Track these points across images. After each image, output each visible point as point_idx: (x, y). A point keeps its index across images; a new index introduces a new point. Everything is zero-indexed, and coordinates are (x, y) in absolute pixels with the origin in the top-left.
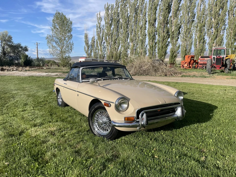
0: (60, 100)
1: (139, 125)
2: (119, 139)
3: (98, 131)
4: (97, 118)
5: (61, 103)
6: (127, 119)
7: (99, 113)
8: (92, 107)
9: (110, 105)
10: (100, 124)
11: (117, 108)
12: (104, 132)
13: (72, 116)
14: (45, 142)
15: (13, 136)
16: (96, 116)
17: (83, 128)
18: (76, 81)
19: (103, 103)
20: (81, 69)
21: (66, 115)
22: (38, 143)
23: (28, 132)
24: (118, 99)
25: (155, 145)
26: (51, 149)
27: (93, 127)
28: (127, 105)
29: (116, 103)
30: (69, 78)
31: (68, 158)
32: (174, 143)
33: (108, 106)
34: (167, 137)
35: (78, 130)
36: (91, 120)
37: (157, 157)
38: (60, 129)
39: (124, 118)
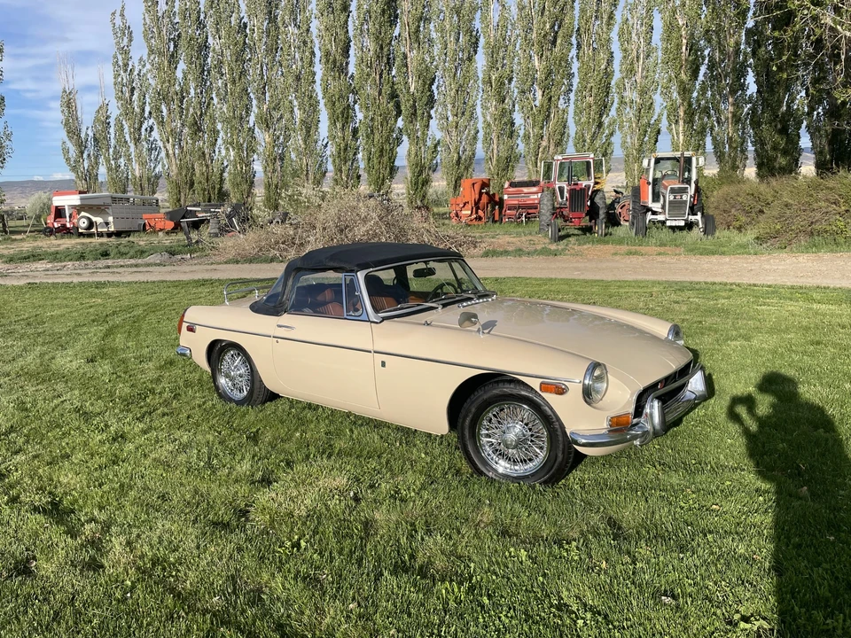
6: (616, 422)
9: (567, 390)
10: (511, 444)
11: (588, 394)
12: (516, 468)
13: (339, 433)
14: (368, 525)
15: (225, 526)
16: (485, 423)
17: (427, 463)
18: (345, 316)
19: (535, 384)
20: (361, 275)
21: (317, 432)
22: (357, 529)
23: (264, 503)
24: (588, 370)
25: (675, 480)
26: (423, 539)
27: (477, 457)
28: (606, 385)
29: (587, 382)
30: (289, 304)
31: (507, 553)
32: (712, 467)
33: (560, 390)
34: (679, 453)
35: (421, 473)
36: (470, 438)
37: (717, 507)
38: (358, 480)
39: (609, 420)
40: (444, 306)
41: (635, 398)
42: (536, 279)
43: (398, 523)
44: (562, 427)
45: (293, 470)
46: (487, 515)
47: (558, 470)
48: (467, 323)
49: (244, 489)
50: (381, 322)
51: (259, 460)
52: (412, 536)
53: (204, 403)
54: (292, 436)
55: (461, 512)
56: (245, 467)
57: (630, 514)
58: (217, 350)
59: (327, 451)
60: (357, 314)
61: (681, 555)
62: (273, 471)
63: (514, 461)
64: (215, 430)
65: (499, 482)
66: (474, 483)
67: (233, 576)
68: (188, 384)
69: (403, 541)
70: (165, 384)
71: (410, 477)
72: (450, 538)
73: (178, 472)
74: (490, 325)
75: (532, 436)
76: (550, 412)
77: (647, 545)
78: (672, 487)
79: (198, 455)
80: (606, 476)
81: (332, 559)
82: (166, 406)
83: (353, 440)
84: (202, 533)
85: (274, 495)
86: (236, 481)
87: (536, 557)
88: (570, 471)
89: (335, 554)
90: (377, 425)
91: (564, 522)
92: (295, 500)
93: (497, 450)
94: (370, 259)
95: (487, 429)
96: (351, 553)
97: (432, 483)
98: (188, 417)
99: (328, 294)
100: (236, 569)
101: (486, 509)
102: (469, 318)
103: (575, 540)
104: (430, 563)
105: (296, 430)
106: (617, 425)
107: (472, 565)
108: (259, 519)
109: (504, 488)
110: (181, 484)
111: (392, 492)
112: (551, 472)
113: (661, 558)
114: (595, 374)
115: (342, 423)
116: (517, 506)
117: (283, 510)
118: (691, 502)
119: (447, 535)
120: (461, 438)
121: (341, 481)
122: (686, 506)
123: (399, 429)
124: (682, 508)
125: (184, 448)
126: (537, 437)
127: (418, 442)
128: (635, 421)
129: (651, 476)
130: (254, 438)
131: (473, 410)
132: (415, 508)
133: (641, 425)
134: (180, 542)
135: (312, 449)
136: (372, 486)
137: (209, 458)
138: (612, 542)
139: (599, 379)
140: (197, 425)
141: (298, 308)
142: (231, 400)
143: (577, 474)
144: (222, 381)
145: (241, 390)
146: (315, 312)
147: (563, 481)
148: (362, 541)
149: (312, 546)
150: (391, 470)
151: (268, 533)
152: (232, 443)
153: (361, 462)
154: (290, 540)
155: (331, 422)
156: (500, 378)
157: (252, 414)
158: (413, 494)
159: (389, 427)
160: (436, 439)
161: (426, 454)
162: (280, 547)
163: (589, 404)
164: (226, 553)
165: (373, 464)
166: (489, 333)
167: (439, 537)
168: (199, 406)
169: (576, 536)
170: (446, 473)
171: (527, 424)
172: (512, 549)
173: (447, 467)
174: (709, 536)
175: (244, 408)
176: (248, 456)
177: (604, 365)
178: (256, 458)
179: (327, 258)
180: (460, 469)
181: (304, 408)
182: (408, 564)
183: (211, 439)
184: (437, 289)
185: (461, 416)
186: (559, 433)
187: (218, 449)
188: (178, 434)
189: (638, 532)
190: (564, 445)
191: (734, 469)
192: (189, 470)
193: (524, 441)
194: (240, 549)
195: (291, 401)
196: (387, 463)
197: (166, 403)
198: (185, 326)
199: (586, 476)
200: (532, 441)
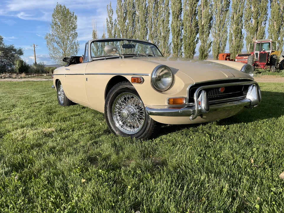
0: (61, 97)
1: (194, 111)
2: (158, 139)
3: (122, 129)
4: (119, 109)
5: (63, 102)
6: (173, 102)
7: (123, 99)
8: (111, 91)
9: (142, 80)
10: (125, 115)
11: (155, 83)
16: (117, 105)
18: (84, 62)
24: (155, 68)
29: (154, 76)
33: (139, 81)
39: (167, 100)
41: (188, 89)
50: (92, 62)
60: (86, 60)
106: (174, 104)
131: (110, 97)
142: (61, 104)
163: (158, 90)
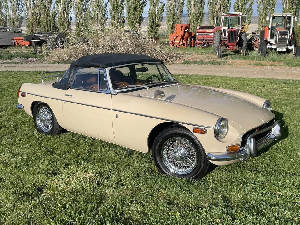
0: (46, 124)
9: (206, 131)
10: (178, 159)
11: (217, 134)
12: (181, 170)
13: (95, 151)
14: (102, 197)
15: (30, 196)
16: (166, 147)
17: (137, 167)
18: (99, 91)
19: (191, 128)
20: (107, 70)
21: (83, 150)
22: (96, 199)
23: (51, 185)
24: (218, 121)
25: (261, 178)
26: (128, 205)
27: (161, 164)
28: (227, 130)
29: (217, 128)
30: (72, 84)
31: (170, 214)
32: (280, 172)
33: (203, 132)
34: (265, 165)
35: (133, 171)
36: (158, 155)
37: (280, 193)
38: (101, 174)
39: (227, 148)
40: (150, 87)
41: (241, 137)
42: (208, 76)
43: (117, 197)
44: (204, 151)
45: (68, 168)
46: (163, 194)
47: (201, 172)
48: (159, 96)
49: (41, 177)
50: (116, 94)
51: (52, 162)
52: (124, 204)
53: (29, 133)
54: (71, 151)
55: (150, 192)
56: (44, 166)
57: (236, 195)
58: (36, 106)
59: (88, 160)
60: (105, 90)
61: (258, 217)
62: (59, 168)
63: (180, 167)
64: (33, 147)
65: (172, 177)
66: (159, 177)
67: (29, 222)
68: (23, 123)
69: (119, 205)
70: (11, 123)
71: (127, 173)
72: (143, 205)
73: (10, 167)
74: (171, 98)
75: (189, 154)
76: (198, 143)
77: (241, 211)
78: (259, 182)
79: (22, 159)
80: (226, 176)
81: (81, 214)
82: (10, 134)
83: (101, 154)
84: (17, 199)
85: (56, 181)
86: (39, 173)
87: (184, 216)
88: (208, 172)
89: (83, 212)
90: (114, 147)
91: (201, 198)
92: (67, 183)
93: (172, 161)
94: (113, 61)
95: (167, 151)
96: (91, 211)
97: (138, 176)
98: (20, 140)
99: (93, 80)
100: (31, 218)
101: (163, 191)
102: (160, 94)
103: (205, 208)
104: (131, 217)
105: (74, 148)
106: (231, 150)
107: (152, 219)
108: (47, 192)
109: (173, 180)
110: (11, 174)
111: (117, 181)
112: (198, 173)
113: (247, 218)
114: (221, 124)
115: (97, 145)
116: (179, 189)
117: (60, 188)
118: (267, 190)
119: (141, 203)
120: (154, 155)
121: (92, 174)
122: (264, 192)
123: (125, 149)
124: (262, 193)
125: (15, 155)
126: (192, 155)
127: (134, 156)
128: (241, 148)
129: (249, 177)
130: (52, 152)
131: (160, 141)
132: (127, 189)
133: (244, 150)
134: (5, 203)
135: (80, 158)
136: (108, 178)
137: (27, 161)
138: (224, 209)
139: (223, 126)
140: (24, 144)
141: (76, 86)
142: (43, 132)
143: (212, 174)
144: (39, 122)
145: (48, 127)
146: (85, 89)
147: (204, 178)
148: (97, 205)
149: (72, 207)
150: (118, 170)
151: (51, 200)
152: (40, 154)
153: (103, 165)
154: (61, 204)
155: (92, 145)
156: (174, 125)
157: (53, 139)
158: (127, 182)
159: (121, 148)
160: (143, 155)
161: (137, 162)
162: (56, 207)
163: (218, 139)
164: (27, 209)
165: (110, 166)
166: (170, 102)
167: (137, 204)
168: (27, 134)
169: (206, 205)
170: (146, 172)
171: (187, 149)
172: (173, 212)
173: (147, 169)
174: (273, 208)
175: (49, 136)
176: (47, 161)
177: (227, 120)
178: (51, 162)
179: (90, 60)
180: (154, 170)
181: (79, 137)
182: (119, 217)
183: (30, 152)
184: (149, 78)
185: (154, 143)
186: (202, 153)
187: (33, 157)
188: (13, 148)
189: (238, 205)
190: (205, 160)
191: (292, 174)
192: (16, 167)
193: (185, 157)
194: (35, 208)
195: (73, 134)
196: (117, 166)
197: (10, 132)
198: (20, 93)
199: (216, 176)
200: (189, 157)
